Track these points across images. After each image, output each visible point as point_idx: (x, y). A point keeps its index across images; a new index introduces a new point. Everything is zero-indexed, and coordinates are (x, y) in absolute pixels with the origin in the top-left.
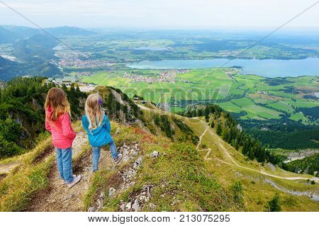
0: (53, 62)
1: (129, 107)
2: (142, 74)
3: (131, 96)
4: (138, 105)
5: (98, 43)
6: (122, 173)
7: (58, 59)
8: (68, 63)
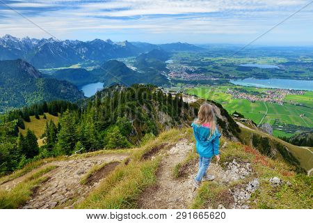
0: (164, 73)
1: (227, 123)
2: (246, 92)
3: (230, 112)
4: (237, 123)
5: (205, 58)
6: (233, 192)
7: (168, 71)
8: (176, 75)
